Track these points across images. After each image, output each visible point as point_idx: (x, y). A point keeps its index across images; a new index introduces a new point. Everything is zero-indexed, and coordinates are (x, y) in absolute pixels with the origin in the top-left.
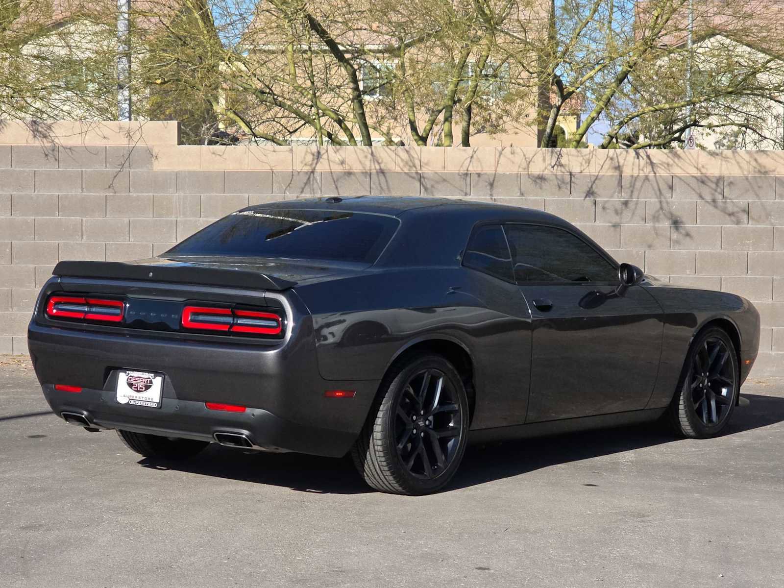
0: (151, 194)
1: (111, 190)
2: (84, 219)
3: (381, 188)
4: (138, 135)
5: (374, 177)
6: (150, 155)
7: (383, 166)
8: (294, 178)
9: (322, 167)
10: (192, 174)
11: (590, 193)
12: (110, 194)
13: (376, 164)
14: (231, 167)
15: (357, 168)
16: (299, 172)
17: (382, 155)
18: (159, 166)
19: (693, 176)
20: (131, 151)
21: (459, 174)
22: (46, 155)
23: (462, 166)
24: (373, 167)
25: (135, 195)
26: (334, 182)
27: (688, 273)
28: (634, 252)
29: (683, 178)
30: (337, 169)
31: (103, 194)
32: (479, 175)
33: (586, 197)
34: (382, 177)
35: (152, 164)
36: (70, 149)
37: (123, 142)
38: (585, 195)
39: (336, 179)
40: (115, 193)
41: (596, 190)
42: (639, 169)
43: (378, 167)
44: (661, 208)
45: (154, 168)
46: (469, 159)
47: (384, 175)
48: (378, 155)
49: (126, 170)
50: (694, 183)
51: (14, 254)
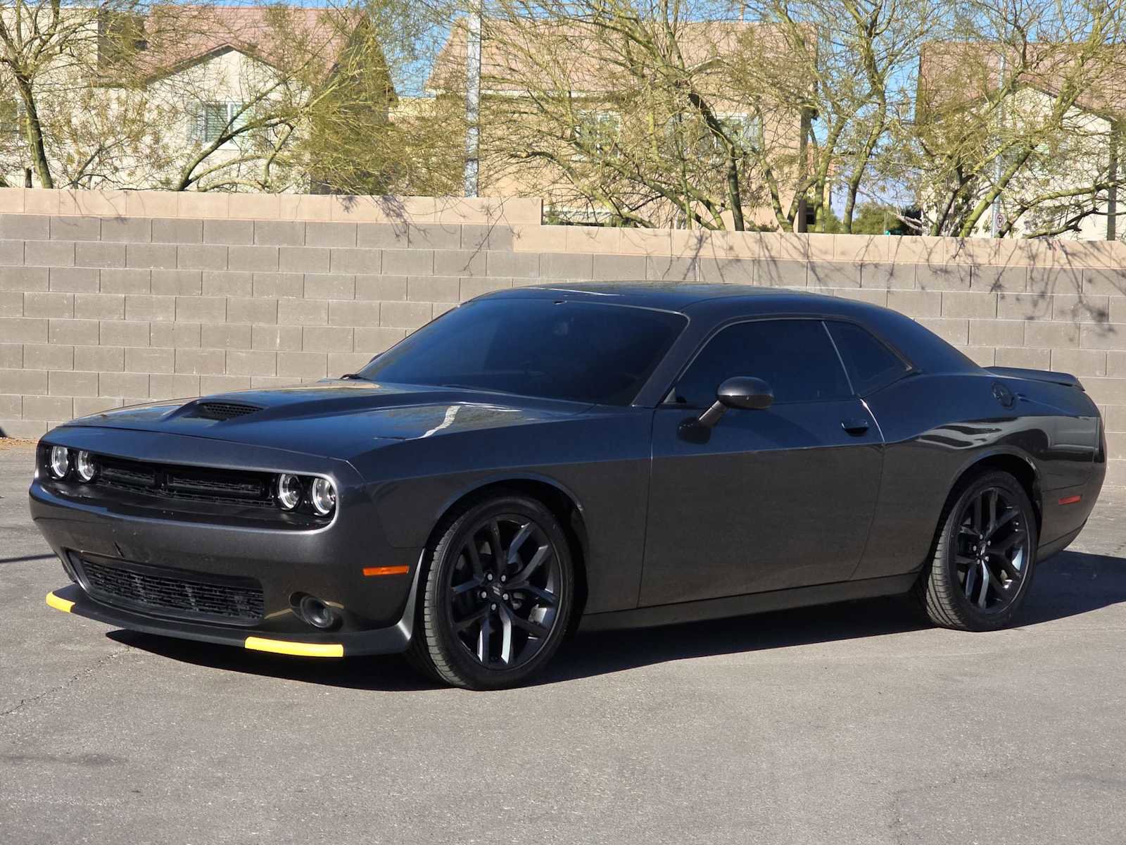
0: (510, 278)
1: (466, 272)
2: (435, 304)
3: (772, 277)
4: (498, 213)
5: (764, 265)
6: (510, 234)
7: (773, 254)
8: (674, 263)
9: (706, 252)
10: (557, 257)
11: (997, 286)
12: (464, 276)
13: (766, 250)
14: (600, 249)
15: (745, 255)
16: (678, 258)
17: (771, 241)
18: (519, 247)
19: (1113, 270)
20: (490, 230)
21: (854, 264)
22: (397, 236)
23: (857, 255)
24: (762, 254)
25: (492, 278)
26: (719, 269)
27: (1098, 373)
28: (1039, 351)
29: (1102, 272)
30: (721, 255)
31: (456, 277)
32: (876, 266)
33: (991, 291)
34: (772, 267)
35: (511, 244)
36: (424, 231)
37: (481, 220)
38: (990, 288)
39: (721, 267)
40: (472, 275)
41: (1003, 284)
42: (1054, 261)
43: (767, 254)
44: (1081, 302)
45: (515, 249)
46: (864, 249)
47: (775, 264)
48: (767, 241)
49: (484, 250)
50: (1114, 278)
51: (356, 341)
